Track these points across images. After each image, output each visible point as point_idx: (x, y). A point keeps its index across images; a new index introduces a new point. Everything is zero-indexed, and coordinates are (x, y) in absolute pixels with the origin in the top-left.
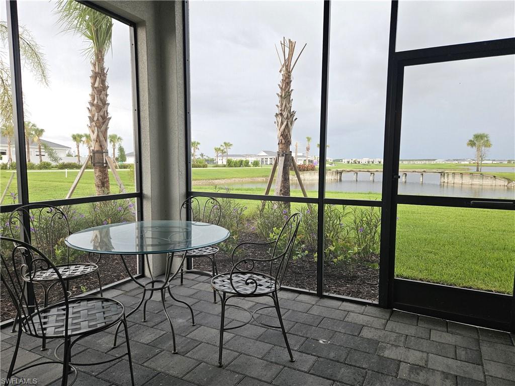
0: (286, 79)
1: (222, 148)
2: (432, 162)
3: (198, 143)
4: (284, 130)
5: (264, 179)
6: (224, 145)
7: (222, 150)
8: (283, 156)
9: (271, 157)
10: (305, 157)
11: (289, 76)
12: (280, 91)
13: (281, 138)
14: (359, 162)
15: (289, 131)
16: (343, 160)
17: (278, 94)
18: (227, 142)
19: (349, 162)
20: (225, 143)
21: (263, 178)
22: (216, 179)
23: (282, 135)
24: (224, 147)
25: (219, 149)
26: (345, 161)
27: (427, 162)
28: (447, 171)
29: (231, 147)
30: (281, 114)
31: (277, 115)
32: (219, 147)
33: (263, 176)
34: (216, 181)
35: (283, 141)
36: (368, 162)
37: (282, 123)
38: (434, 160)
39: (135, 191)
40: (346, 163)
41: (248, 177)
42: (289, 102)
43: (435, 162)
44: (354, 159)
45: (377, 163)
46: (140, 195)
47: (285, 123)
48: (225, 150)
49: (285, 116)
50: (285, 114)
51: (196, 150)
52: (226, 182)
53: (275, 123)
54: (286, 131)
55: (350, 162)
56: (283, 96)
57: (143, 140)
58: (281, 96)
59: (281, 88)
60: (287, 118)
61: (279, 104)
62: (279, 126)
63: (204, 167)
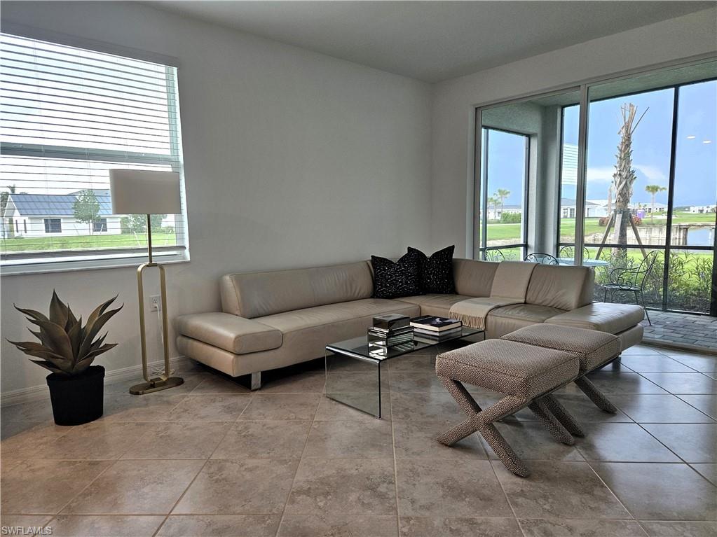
0: (626, 140)
4: (623, 189)
6: (498, 193)
7: (495, 201)
8: (620, 213)
11: (629, 138)
12: (620, 152)
13: (619, 196)
15: (627, 190)
17: (617, 156)
20: (500, 191)
23: (620, 194)
24: (499, 196)
26: (695, 209)
29: (507, 196)
30: (620, 175)
31: (615, 175)
35: (621, 200)
37: (620, 183)
39: (522, 242)
42: (629, 162)
46: (526, 246)
47: (624, 183)
48: (500, 200)
49: (624, 176)
50: (624, 174)
53: (612, 182)
54: (625, 189)
55: (705, 212)
56: (622, 156)
57: (530, 209)
58: (620, 158)
59: (621, 150)
60: (626, 178)
61: (617, 165)
62: (617, 185)
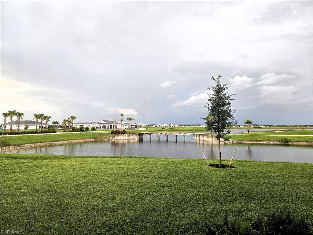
1: (69, 120)
2: (199, 126)
3: (50, 117)
5: (94, 139)
6: (70, 118)
7: (69, 121)
9: (108, 124)
10: (129, 124)
14: (162, 126)
16: (153, 125)
18: (73, 116)
19: (156, 126)
20: (71, 117)
21: (92, 139)
22: (57, 141)
25: (67, 120)
26: (155, 126)
27: (196, 126)
28: (197, 134)
29: (75, 119)
32: (67, 119)
33: (93, 138)
34: (56, 142)
36: (167, 126)
38: (201, 125)
40: (155, 127)
41: (82, 139)
43: (200, 126)
44: (159, 125)
45: (171, 127)
48: (72, 121)
51: (48, 122)
52: (64, 143)
63: (54, 132)
